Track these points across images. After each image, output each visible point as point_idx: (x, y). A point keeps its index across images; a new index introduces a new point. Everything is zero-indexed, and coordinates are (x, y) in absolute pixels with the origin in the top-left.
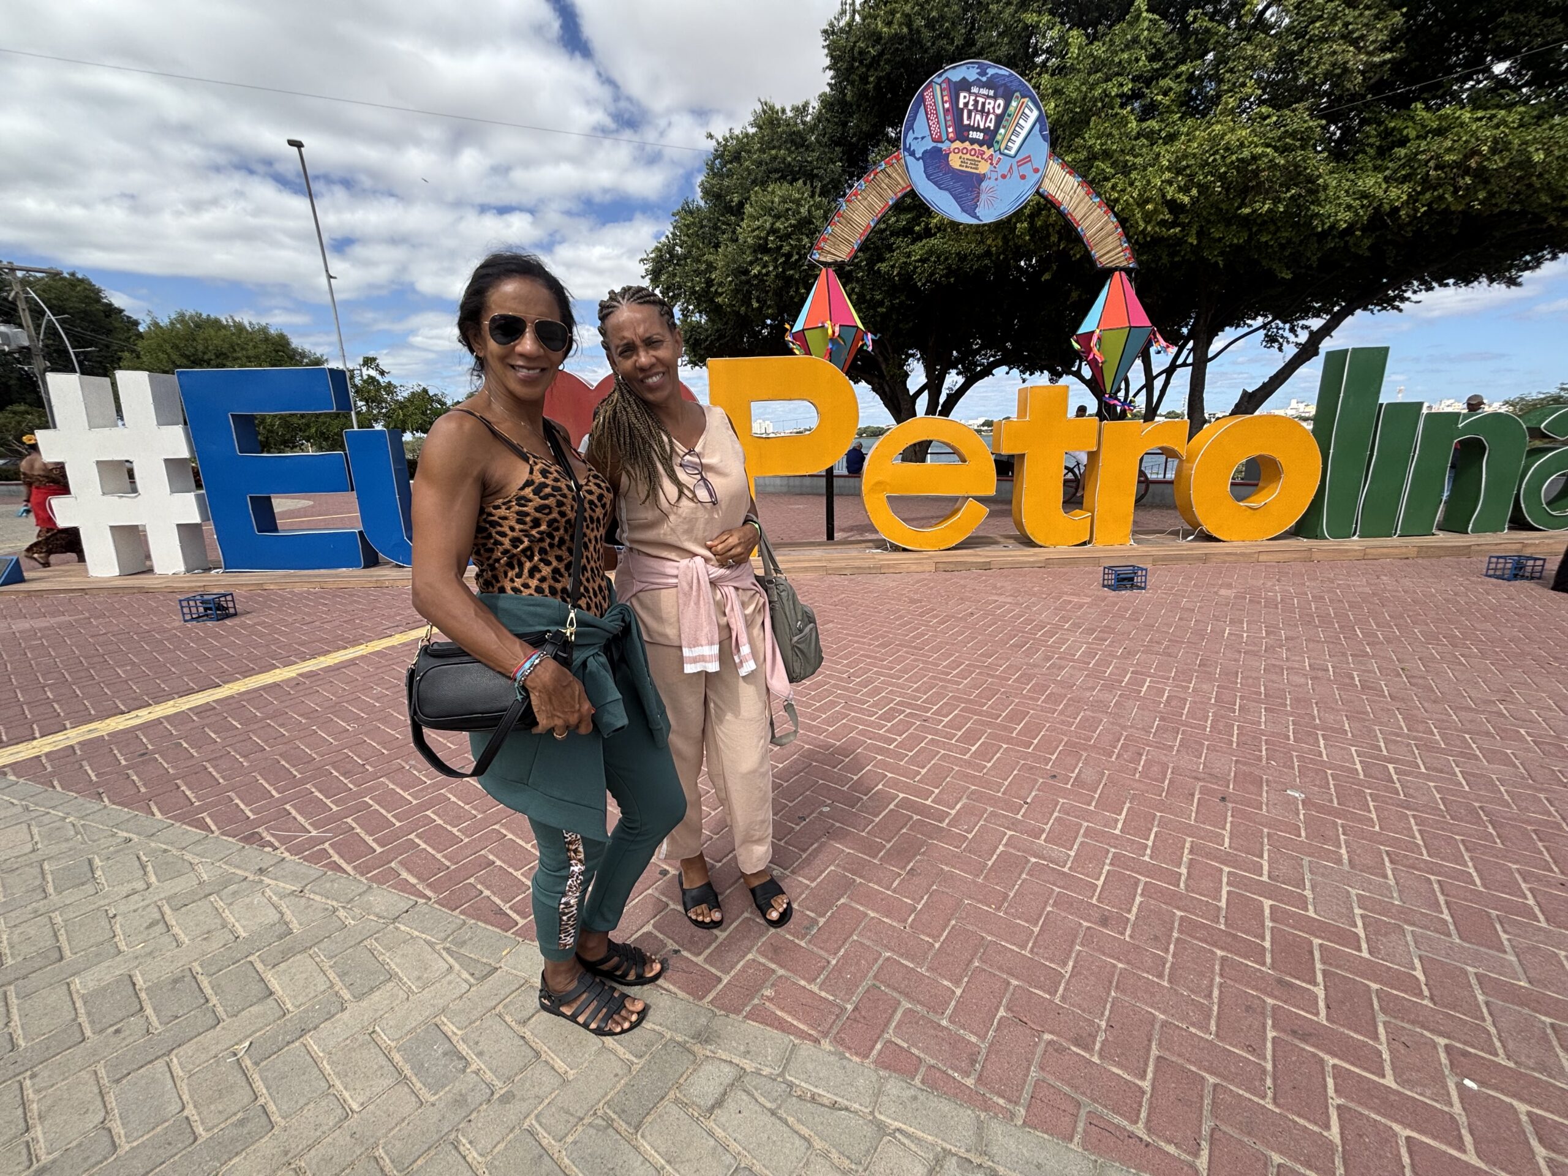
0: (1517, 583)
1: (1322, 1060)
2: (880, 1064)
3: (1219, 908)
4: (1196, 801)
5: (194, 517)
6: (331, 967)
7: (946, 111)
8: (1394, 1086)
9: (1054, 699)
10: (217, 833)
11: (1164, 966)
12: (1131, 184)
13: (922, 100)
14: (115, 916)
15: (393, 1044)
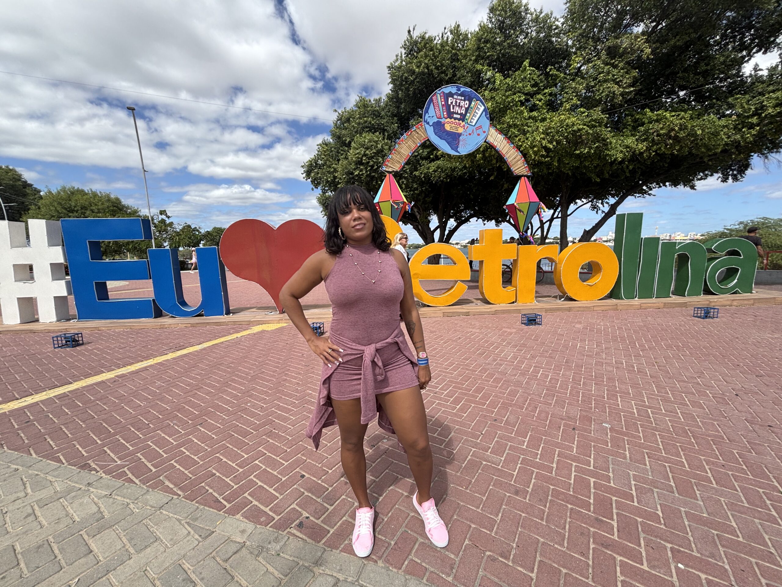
0: (707, 320)
1: (615, 558)
2: (407, 572)
3: (570, 484)
4: (561, 430)
5: (64, 292)
6: (124, 536)
7: (443, 106)
8: (647, 569)
9: (497, 381)
10: (66, 464)
11: (544, 515)
12: (527, 139)
13: (432, 100)
14: (6, 512)
15: (156, 576)
